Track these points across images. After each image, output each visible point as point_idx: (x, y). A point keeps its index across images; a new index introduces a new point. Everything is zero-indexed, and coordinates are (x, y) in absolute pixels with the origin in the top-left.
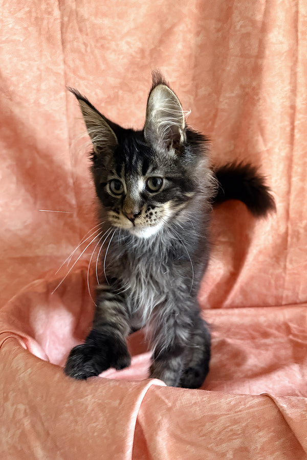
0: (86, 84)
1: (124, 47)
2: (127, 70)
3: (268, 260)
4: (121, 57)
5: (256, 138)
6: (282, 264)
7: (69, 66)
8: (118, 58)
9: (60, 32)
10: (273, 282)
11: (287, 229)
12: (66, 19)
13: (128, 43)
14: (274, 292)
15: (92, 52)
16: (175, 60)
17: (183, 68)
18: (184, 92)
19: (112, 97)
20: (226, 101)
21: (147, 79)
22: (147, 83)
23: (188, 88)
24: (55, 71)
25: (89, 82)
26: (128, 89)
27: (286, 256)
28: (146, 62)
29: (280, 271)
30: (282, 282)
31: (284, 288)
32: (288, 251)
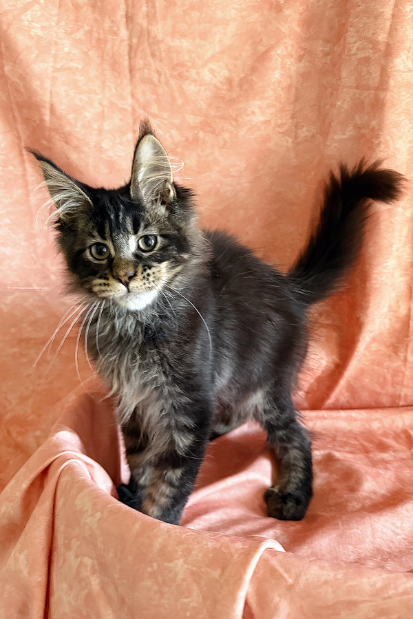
0: (159, 123)
1: (207, 76)
2: (210, 105)
3: (384, 349)
4: (203, 88)
6: (402, 355)
7: (137, 101)
8: (200, 90)
9: (127, 57)
10: (389, 377)
11: (409, 309)
12: (135, 41)
13: (212, 71)
14: (390, 389)
15: (167, 83)
16: (270, 93)
17: (280, 102)
18: (280, 133)
19: (191, 139)
20: (334, 145)
21: (234, 116)
22: (234, 123)
23: (285, 128)
24: (120, 106)
25: (163, 121)
26: (211, 130)
27: (407, 346)
28: (234, 96)
29: (399, 363)
30: (401, 378)
31: (403, 385)
32: (410, 338)
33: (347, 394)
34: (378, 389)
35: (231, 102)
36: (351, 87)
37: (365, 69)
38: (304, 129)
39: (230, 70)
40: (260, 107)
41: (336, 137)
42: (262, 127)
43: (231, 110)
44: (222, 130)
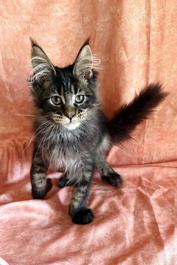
2: (34, 9)
5: (121, 51)
6: (142, 139)
10: (136, 150)
14: (137, 156)
17: (72, 3)
18: (75, 21)
19: (26, 29)
20: (100, 25)
21: (47, 13)
22: (47, 17)
23: (77, 18)
25: (11, 20)
26: (36, 23)
27: (145, 133)
28: (46, 2)
29: (141, 143)
30: (142, 150)
31: (143, 153)
32: (146, 130)
33: (115, 159)
34: (130, 156)
35: (45, 6)
38: (87, 18)
40: (60, 7)
41: (102, 20)
42: (64, 19)
43: (45, 10)
44: (42, 22)
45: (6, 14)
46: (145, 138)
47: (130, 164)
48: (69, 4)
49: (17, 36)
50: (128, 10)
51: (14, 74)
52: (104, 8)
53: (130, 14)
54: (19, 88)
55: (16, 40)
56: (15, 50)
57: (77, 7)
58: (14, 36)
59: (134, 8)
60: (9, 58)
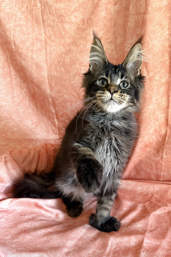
0: (55, 44)
1: (73, 19)
2: (75, 33)
3: (153, 151)
4: (72, 25)
6: (160, 154)
7: (47, 35)
8: (71, 27)
10: (154, 166)
13: (75, 17)
14: (155, 172)
15: (57, 25)
16: (100, 23)
17: (107, 27)
18: (108, 43)
19: (68, 50)
21: (85, 37)
22: (85, 40)
23: (110, 40)
24: (40, 39)
25: (57, 43)
26: (76, 45)
27: (163, 150)
28: (85, 27)
29: (159, 159)
30: (160, 166)
31: (161, 170)
32: (165, 146)
33: (134, 172)
34: (149, 170)
35: (84, 30)
36: (134, 14)
37: (139, 4)
38: (119, 39)
39: (83, 15)
43: (83, 34)
44: (80, 44)
45: (53, 38)
46: (164, 154)
47: (149, 179)
48: (104, 28)
49: (60, 56)
50: (151, 32)
51: (56, 88)
52: (131, 30)
53: (152, 35)
54: (60, 101)
55: (60, 59)
56: (58, 68)
57: (111, 31)
58: (58, 57)
59: (156, 30)
60: (53, 74)
